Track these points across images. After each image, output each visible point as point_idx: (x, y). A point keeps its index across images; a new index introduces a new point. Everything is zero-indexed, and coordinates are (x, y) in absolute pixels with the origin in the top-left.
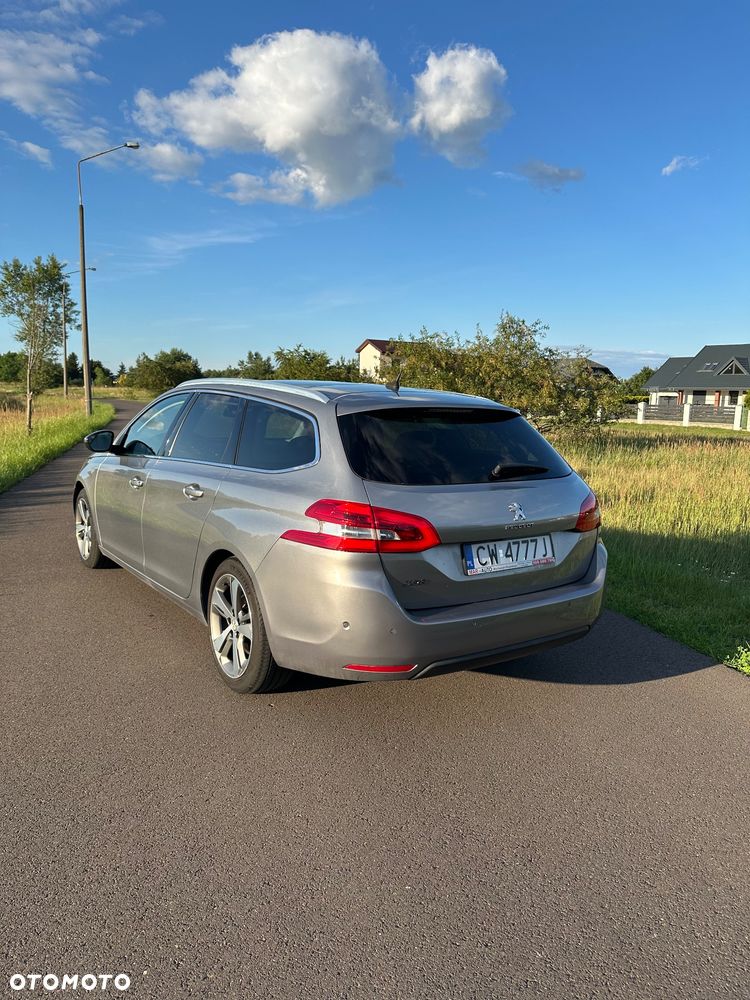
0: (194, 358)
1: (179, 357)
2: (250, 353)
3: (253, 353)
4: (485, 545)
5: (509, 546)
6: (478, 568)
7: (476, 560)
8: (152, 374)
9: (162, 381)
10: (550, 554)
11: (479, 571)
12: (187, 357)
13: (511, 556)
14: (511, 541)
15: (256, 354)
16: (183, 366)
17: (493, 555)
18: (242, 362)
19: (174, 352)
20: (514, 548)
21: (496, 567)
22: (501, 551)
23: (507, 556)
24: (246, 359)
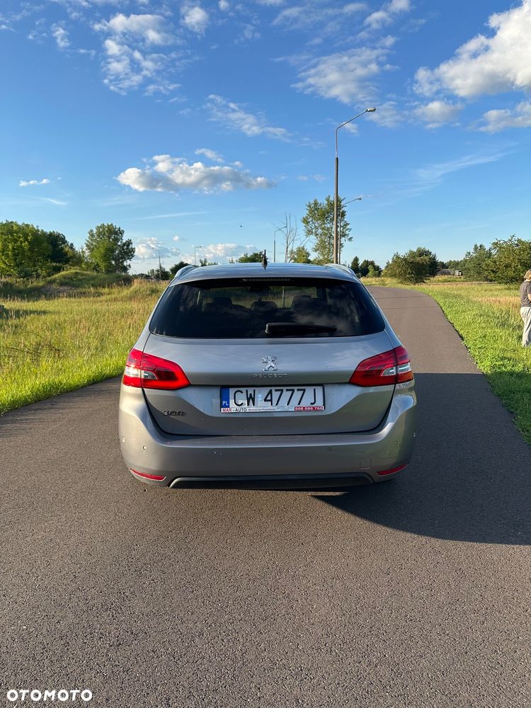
0: (433, 253)
1: (422, 253)
2: (476, 246)
3: (479, 245)
4: (244, 390)
5: (270, 392)
6: (233, 407)
7: (232, 401)
8: (399, 267)
9: (405, 272)
10: (319, 403)
11: (233, 410)
12: (428, 253)
13: (271, 400)
14: (273, 389)
15: (480, 246)
16: (422, 260)
17: (251, 399)
18: (469, 253)
19: (419, 250)
20: (276, 395)
21: (252, 408)
22: (260, 396)
23: (265, 400)
24: (472, 251)
